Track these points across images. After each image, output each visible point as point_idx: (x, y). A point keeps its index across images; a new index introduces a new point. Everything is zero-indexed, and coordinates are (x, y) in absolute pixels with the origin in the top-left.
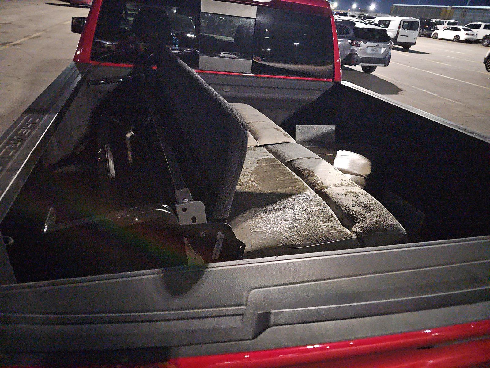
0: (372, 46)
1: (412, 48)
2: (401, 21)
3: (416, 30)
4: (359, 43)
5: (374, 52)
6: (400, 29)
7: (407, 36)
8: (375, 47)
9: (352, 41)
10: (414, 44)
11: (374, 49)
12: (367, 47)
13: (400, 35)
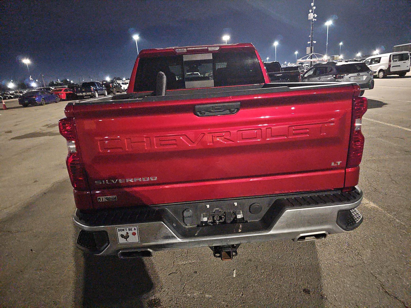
0: (354, 76)
1: (408, 74)
2: (390, 55)
3: (407, 60)
4: (342, 76)
5: (357, 80)
6: (391, 62)
7: (399, 66)
8: (356, 76)
9: (336, 75)
10: (408, 71)
11: (357, 78)
12: (350, 78)
13: (392, 66)
